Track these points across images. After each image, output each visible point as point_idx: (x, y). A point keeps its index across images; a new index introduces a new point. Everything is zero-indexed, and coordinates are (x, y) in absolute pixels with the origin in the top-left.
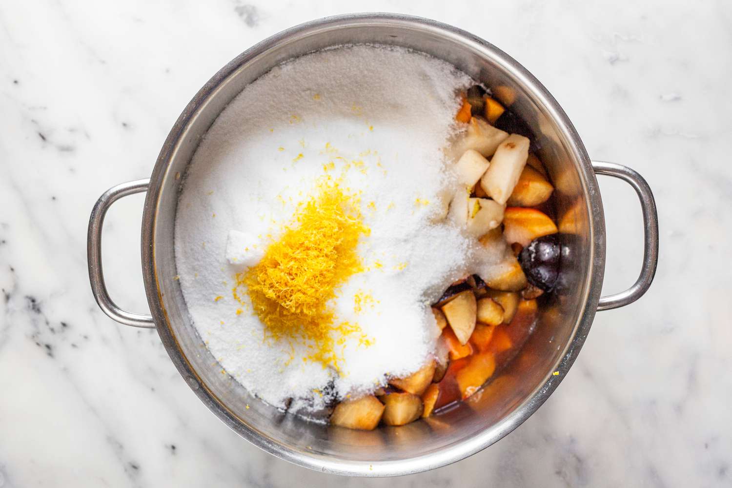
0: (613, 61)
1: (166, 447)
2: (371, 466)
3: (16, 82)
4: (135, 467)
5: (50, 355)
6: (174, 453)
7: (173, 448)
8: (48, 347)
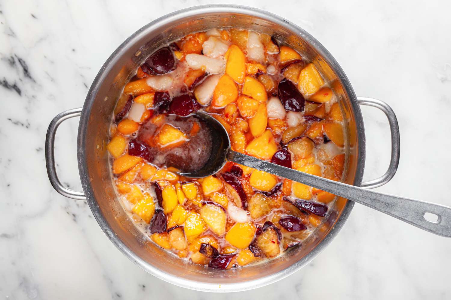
0: (443, 80)
1: (139, 285)
2: (220, 286)
3: (74, 50)
4: (118, 296)
5: (75, 220)
6: (144, 290)
7: (144, 286)
8: (74, 215)
